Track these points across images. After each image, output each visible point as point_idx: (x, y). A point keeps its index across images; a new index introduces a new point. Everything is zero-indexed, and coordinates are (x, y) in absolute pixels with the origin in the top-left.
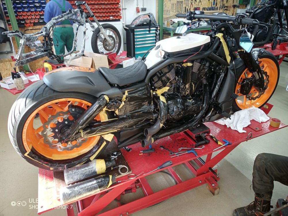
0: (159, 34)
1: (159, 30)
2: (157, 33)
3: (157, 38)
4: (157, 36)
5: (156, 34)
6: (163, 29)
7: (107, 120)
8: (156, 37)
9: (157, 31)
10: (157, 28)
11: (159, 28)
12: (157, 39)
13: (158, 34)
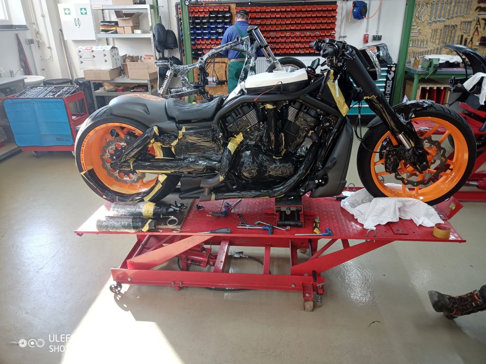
0: (393, 79)
1: (394, 72)
2: (389, 76)
3: (388, 84)
4: (388, 82)
5: (388, 79)
6: (406, 71)
7: (162, 157)
8: (386, 82)
9: (390, 74)
10: (391, 67)
11: (393, 69)
12: (387, 87)
13: (390, 79)
